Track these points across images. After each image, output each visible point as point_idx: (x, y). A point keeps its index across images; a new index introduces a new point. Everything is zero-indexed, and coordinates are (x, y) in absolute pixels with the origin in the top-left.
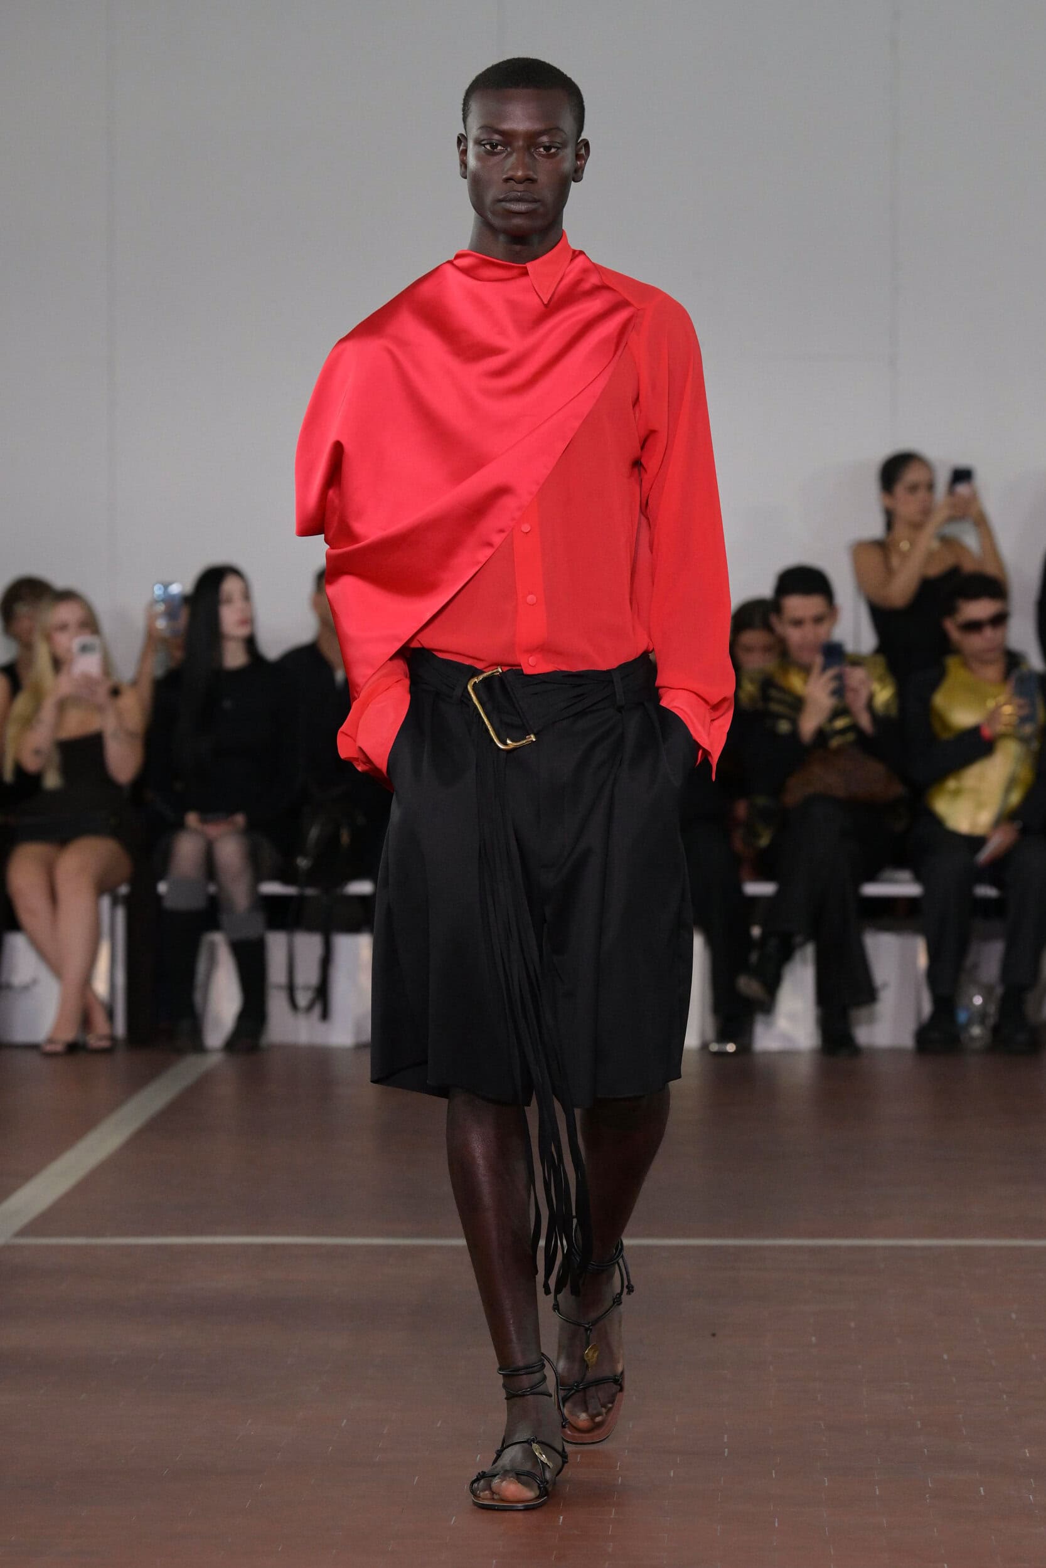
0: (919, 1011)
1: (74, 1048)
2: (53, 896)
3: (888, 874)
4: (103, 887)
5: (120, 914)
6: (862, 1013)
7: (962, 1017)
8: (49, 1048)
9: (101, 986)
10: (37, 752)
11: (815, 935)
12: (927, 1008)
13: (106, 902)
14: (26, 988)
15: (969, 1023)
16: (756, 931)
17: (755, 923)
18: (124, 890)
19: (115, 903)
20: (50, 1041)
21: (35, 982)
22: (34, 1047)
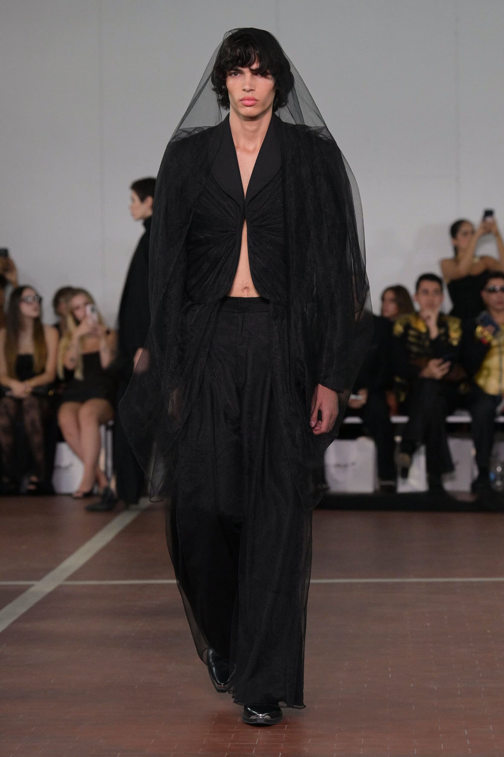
0: (472, 473)
1: (88, 495)
2: (78, 426)
3: (458, 412)
4: (101, 422)
5: (110, 434)
6: (446, 476)
7: (492, 476)
8: (76, 495)
9: (102, 466)
10: (72, 360)
11: (426, 441)
12: (476, 473)
13: (103, 429)
14: (67, 468)
15: (495, 480)
16: (398, 439)
17: (398, 434)
18: (111, 423)
19: (107, 428)
20: (78, 492)
21: (71, 465)
22: (70, 495)
